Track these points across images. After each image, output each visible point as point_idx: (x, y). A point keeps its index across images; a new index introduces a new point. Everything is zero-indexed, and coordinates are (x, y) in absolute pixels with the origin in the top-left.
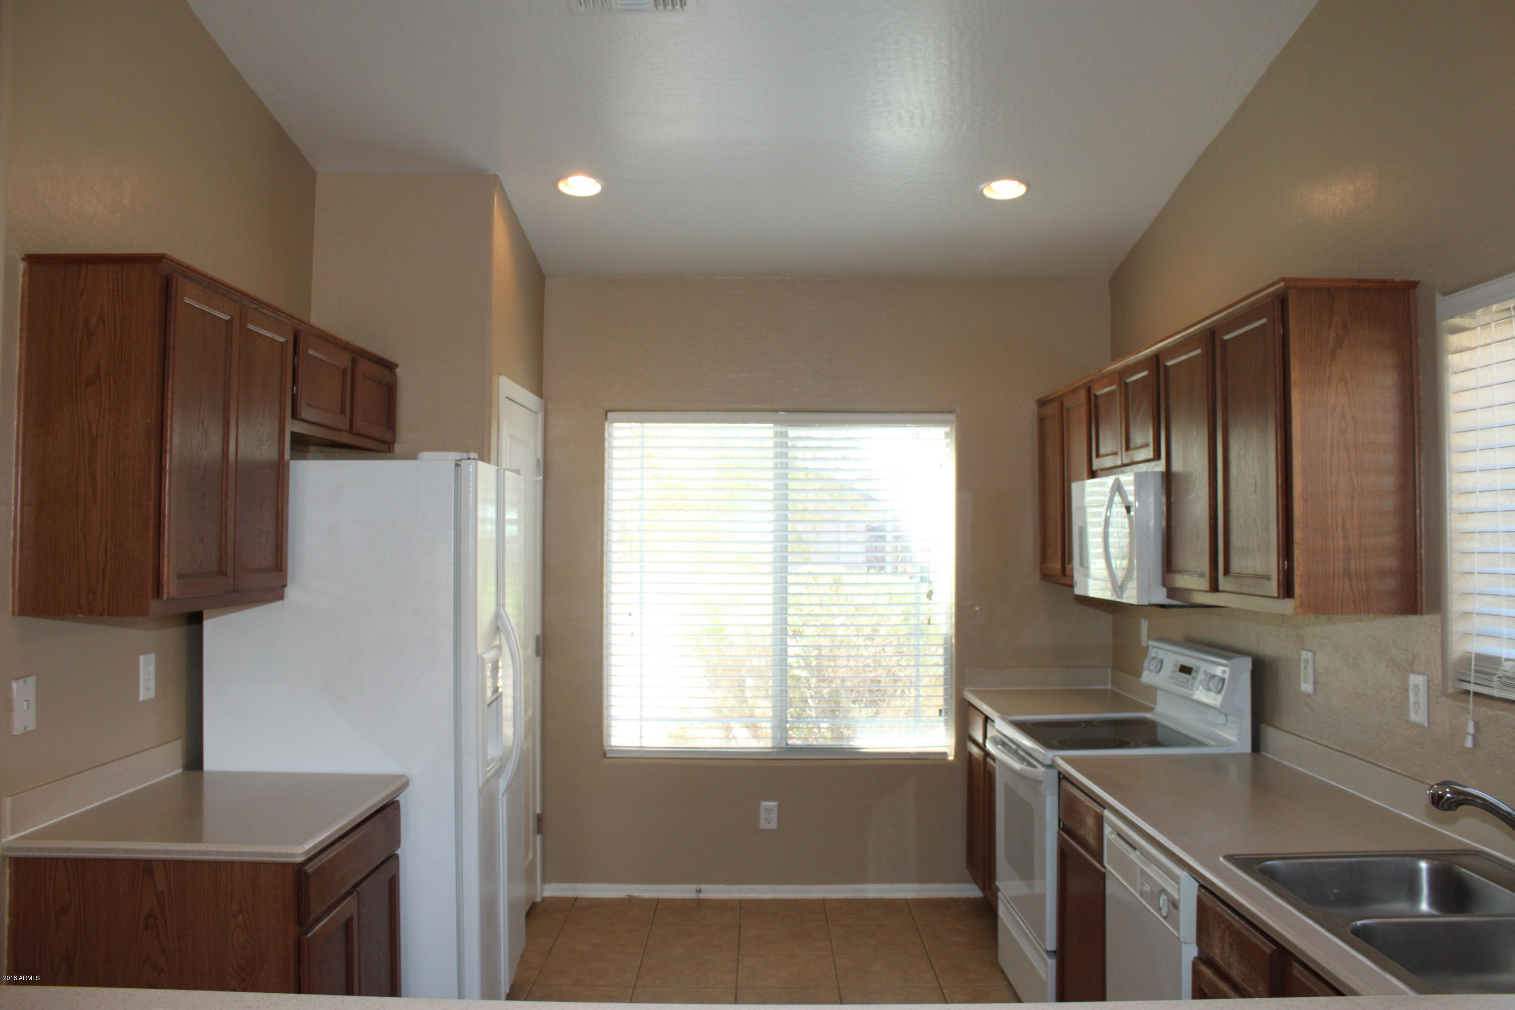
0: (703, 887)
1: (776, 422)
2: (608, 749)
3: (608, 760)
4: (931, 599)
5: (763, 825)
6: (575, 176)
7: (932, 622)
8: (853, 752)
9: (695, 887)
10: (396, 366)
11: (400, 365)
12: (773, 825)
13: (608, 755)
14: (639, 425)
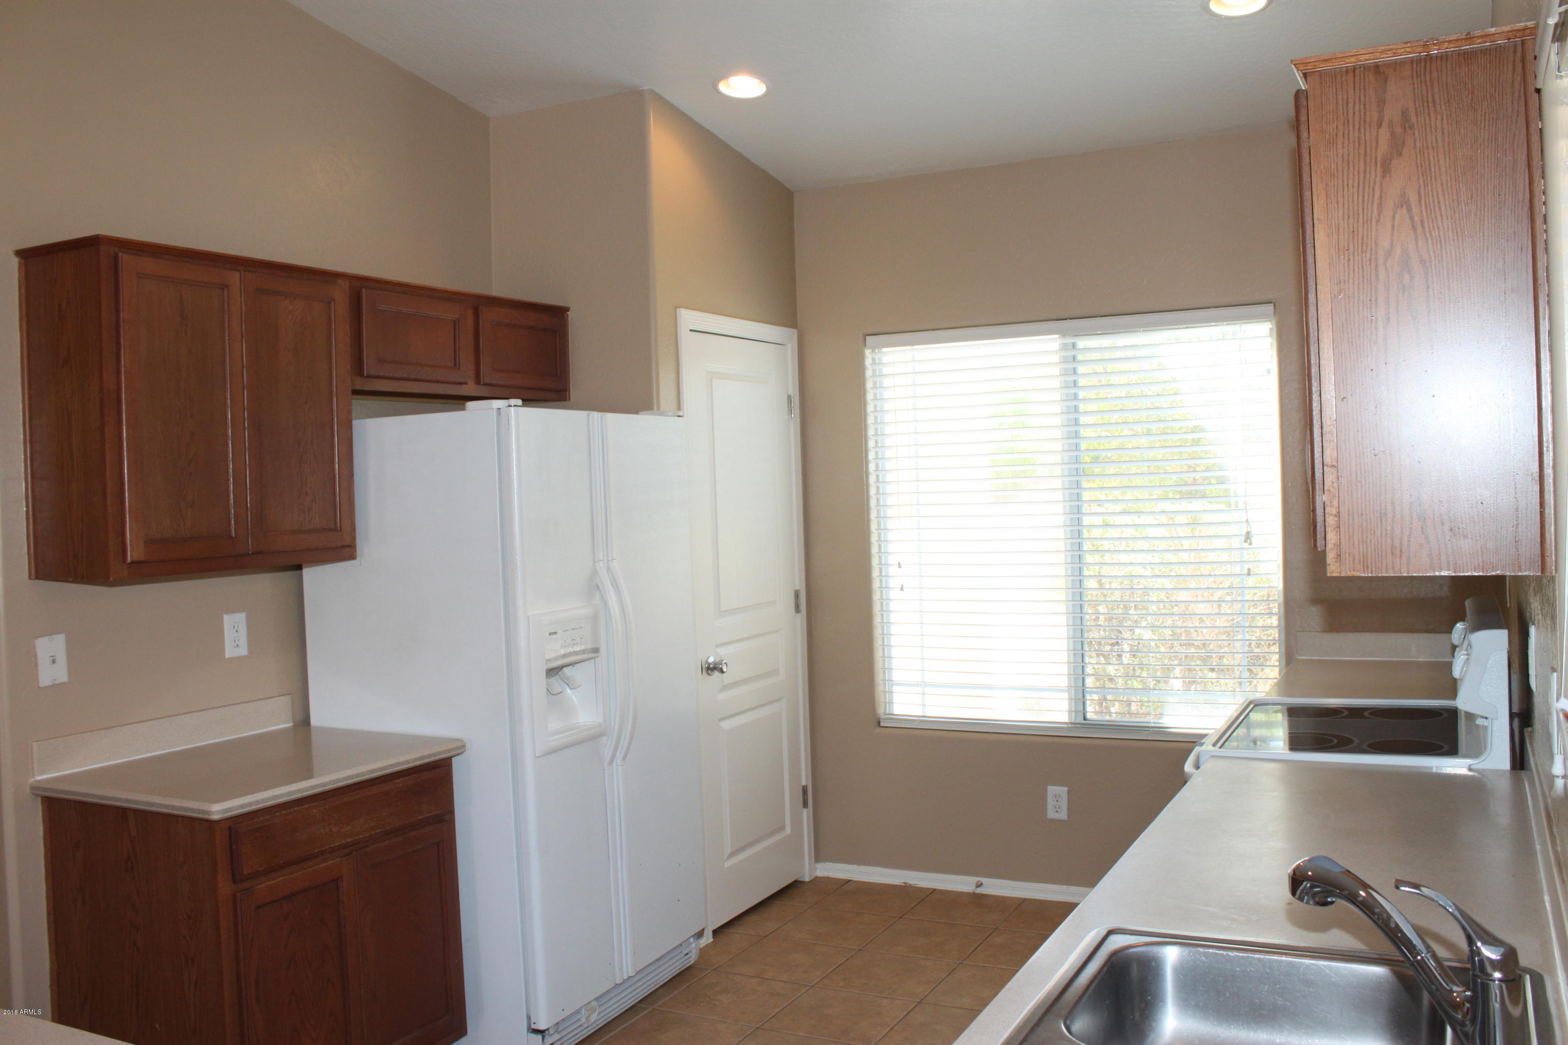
0: (984, 880)
1: (1064, 333)
2: (883, 716)
3: (883, 730)
4: (1250, 544)
5: (1051, 814)
6: (736, 76)
7: (1251, 572)
8: (1160, 730)
9: (975, 879)
10: (567, 309)
11: (571, 308)
12: (1063, 815)
13: (882, 724)
14: (909, 348)
